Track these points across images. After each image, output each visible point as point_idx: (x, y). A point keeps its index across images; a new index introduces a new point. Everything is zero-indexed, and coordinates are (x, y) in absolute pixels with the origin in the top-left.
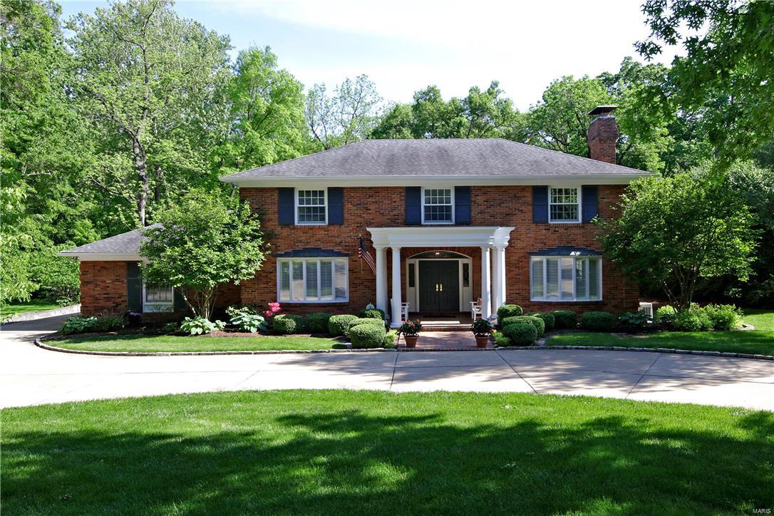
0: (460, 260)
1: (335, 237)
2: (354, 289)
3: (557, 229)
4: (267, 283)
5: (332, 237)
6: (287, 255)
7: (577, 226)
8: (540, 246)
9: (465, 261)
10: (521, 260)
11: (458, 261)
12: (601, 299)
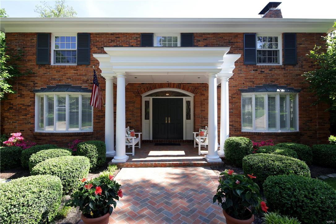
0: (184, 98)
1: (83, 75)
2: (97, 121)
3: (263, 70)
4: (26, 115)
5: (80, 75)
6: (43, 90)
7: (279, 68)
8: (249, 84)
9: (188, 99)
10: (234, 96)
11: (183, 98)
12: (298, 130)
